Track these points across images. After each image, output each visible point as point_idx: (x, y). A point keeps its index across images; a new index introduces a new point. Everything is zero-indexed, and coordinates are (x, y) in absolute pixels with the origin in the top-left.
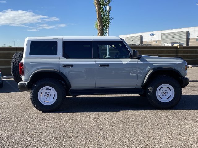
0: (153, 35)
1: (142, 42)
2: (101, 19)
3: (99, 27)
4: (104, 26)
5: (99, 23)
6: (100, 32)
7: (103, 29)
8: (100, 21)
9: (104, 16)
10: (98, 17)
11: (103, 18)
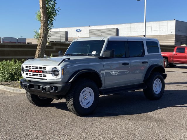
0: (79, 31)
1: (67, 39)
2: (45, 8)
3: (43, 19)
4: (49, 18)
5: (43, 14)
6: (43, 25)
7: (47, 21)
8: (44, 11)
9: (49, 5)
10: (41, 6)
11: (47, 8)
